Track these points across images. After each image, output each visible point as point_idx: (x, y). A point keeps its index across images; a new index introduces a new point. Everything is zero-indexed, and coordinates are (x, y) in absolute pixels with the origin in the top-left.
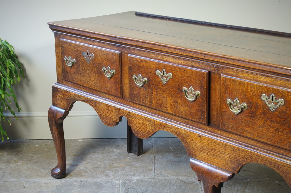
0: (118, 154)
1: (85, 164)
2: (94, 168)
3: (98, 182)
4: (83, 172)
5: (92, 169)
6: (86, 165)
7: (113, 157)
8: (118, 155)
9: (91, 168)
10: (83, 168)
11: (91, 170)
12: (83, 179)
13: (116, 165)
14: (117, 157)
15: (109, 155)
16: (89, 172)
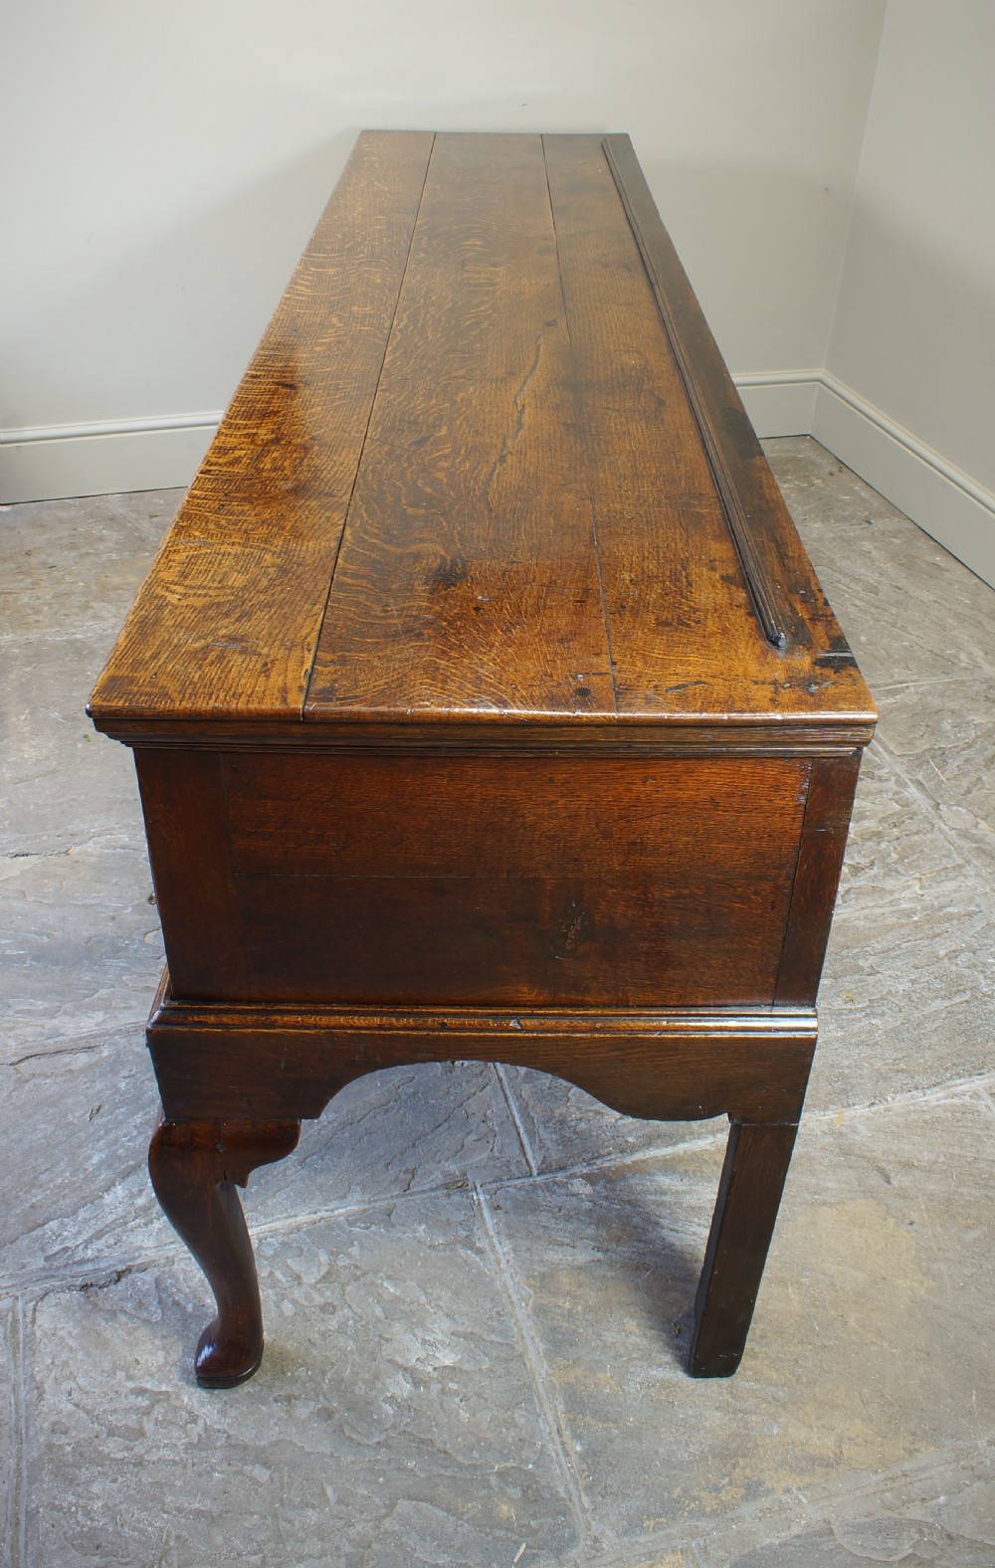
0: (117, 544)
1: (30, 586)
2: (56, 596)
3: (77, 640)
4: (30, 611)
5: (53, 601)
6: (34, 589)
7: (104, 557)
8: (116, 547)
9: (50, 597)
10: (26, 599)
11: (49, 604)
12: (33, 635)
13: (116, 580)
14: (114, 556)
15: (91, 551)
16: (46, 608)
